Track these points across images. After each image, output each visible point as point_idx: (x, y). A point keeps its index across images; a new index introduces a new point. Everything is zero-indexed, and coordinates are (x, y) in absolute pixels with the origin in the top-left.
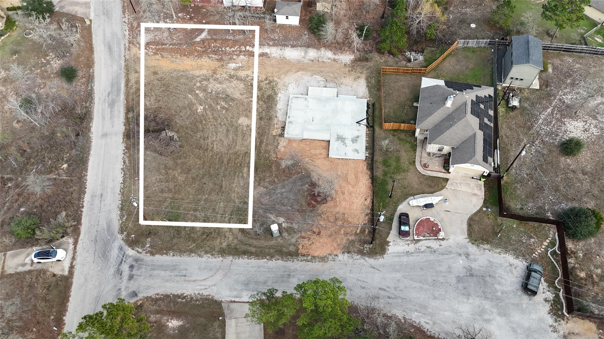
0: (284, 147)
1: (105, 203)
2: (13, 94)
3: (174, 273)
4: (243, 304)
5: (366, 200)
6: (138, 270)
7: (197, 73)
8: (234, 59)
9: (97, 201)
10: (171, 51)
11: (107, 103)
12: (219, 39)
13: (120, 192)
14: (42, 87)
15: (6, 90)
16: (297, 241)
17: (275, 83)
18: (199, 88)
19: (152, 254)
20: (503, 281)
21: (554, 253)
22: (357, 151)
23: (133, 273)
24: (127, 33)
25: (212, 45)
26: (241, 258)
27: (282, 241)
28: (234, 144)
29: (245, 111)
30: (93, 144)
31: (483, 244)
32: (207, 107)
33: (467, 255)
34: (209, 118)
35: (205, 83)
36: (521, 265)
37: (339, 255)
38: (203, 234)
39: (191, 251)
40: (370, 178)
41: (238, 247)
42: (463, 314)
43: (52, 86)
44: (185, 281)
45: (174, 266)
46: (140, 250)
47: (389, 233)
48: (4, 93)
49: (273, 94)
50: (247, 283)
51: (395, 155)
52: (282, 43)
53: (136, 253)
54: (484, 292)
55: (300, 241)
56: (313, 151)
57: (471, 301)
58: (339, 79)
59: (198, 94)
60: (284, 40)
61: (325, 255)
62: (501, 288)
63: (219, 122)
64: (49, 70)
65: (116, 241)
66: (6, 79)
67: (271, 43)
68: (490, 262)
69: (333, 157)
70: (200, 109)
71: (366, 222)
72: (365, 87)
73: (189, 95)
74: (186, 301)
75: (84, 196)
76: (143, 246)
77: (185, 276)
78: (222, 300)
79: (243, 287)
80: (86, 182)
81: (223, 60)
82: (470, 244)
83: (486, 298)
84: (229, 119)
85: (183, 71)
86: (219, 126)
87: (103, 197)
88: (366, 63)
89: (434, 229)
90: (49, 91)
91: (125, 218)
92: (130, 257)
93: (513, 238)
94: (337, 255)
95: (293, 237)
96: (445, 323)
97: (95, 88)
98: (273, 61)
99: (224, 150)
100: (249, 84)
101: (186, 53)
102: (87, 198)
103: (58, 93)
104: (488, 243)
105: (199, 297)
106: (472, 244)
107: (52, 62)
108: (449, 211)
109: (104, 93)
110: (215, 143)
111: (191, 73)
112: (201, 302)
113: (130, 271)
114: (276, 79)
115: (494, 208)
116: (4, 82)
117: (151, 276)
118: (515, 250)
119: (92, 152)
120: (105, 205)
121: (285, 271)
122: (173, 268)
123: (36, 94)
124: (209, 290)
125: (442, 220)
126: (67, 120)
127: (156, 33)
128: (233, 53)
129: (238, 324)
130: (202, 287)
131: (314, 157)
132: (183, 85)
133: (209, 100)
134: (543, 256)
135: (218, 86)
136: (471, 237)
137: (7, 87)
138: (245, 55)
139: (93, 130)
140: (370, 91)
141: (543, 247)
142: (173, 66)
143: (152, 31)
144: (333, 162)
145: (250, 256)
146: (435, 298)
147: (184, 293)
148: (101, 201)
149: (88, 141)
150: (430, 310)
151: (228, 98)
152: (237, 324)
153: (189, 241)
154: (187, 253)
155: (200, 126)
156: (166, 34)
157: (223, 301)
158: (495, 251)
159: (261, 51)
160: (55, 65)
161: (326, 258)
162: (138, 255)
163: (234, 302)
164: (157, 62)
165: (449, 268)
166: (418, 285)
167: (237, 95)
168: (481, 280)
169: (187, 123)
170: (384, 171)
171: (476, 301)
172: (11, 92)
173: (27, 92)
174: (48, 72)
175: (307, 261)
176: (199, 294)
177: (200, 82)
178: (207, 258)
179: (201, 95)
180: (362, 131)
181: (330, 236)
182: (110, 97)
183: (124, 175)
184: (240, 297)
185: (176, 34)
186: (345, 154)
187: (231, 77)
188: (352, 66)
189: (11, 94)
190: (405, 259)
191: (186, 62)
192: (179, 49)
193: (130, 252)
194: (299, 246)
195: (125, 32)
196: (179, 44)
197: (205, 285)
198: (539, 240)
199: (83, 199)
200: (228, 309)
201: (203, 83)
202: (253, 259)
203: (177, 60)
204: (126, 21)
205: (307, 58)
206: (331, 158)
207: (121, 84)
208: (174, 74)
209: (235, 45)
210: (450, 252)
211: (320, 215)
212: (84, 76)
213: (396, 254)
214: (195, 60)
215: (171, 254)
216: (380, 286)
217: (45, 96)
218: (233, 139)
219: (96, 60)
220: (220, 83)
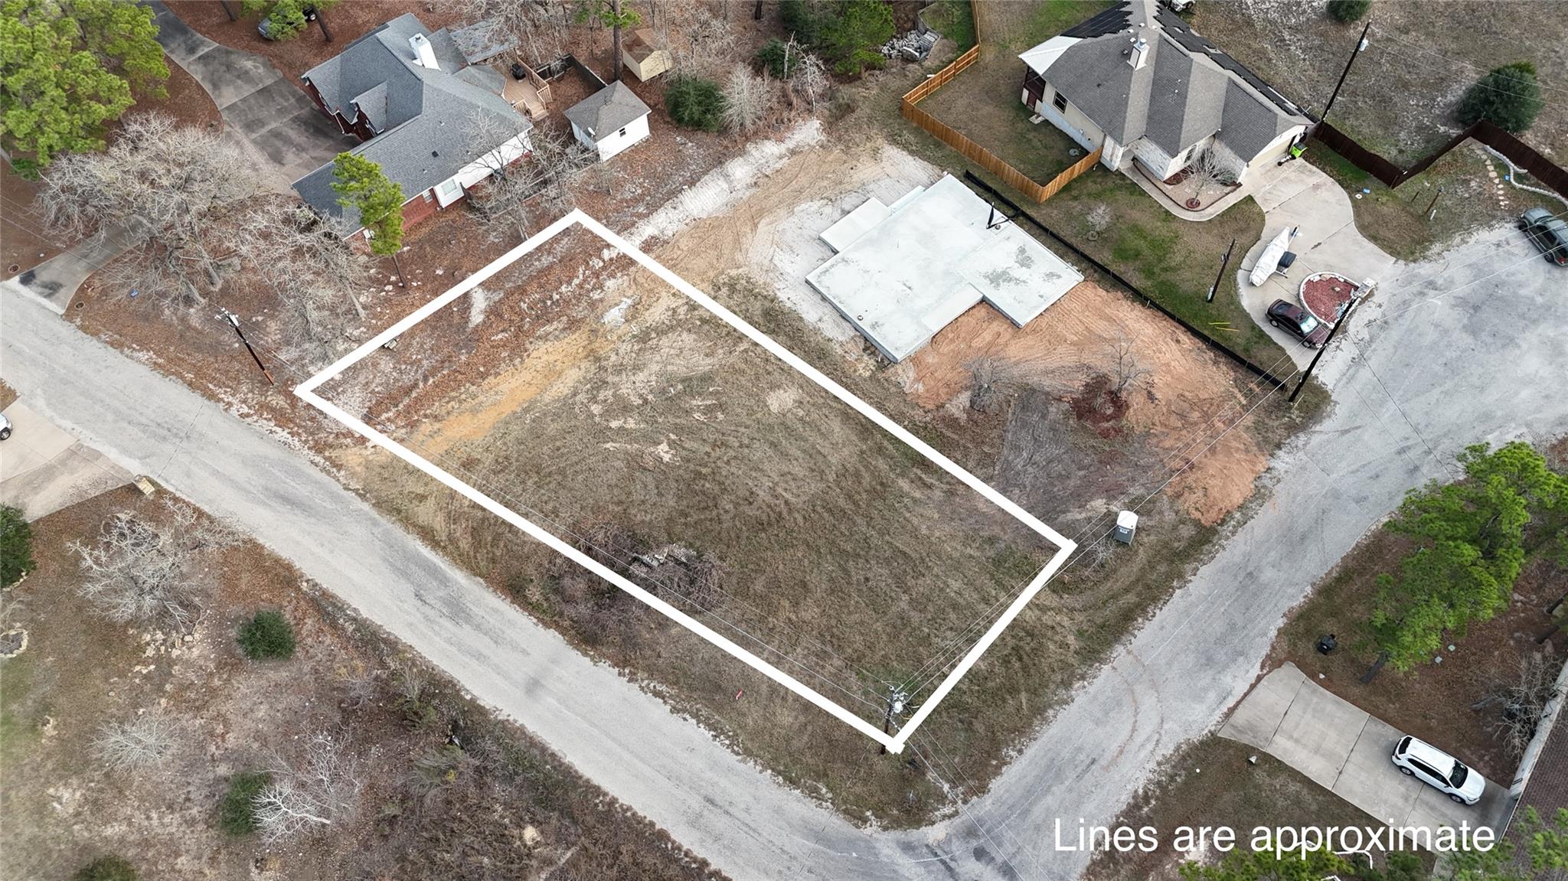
0: (917, 380)
1: (743, 806)
2: (160, 818)
3: (1067, 778)
4: (1248, 698)
5: (1178, 341)
6: (1000, 845)
7: (561, 388)
8: (601, 300)
9: (718, 822)
10: (442, 389)
11: (441, 620)
12: (528, 283)
13: (738, 754)
14: (220, 729)
15: (130, 824)
16: (1177, 513)
17: (744, 282)
18: (608, 414)
19: (982, 790)
20: (1520, 277)
21: (1519, 178)
22: (1051, 275)
23: (999, 860)
24: (283, 434)
25: (524, 306)
26: (1136, 632)
27: (1152, 538)
28: (820, 459)
29: (758, 379)
30: (532, 728)
31: (1427, 249)
32: (673, 436)
33: (1431, 285)
34: (708, 454)
35: (606, 394)
36: (1506, 231)
37: (1271, 465)
38: (1006, 661)
39: (1039, 711)
40: (1133, 301)
41: (1099, 621)
42: (1541, 372)
43: (246, 705)
44: (1106, 769)
45: (1048, 768)
46: (948, 810)
47: (1289, 358)
48: (132, 838)
49: (767, 304)
50: (1208, 660)
51: (1123, 227)
52: (662, 194)
53: (947, 822)
54: (1522, 316)
55: (1180, 505)
56: (977, 343)
57: (1524, 346)
58: (848, 179)
59: (621, 428)
60: (658, 186)
61: (1252, 486)
62: (1531, 289)
63: (737, 444)
64: (191, 676)
65: (877, 845)
66: (97, 800)
67: (641, 209)
68: (1470, 265)
69: (1028, 320)
70: (664, 451)
71: (1232, 374)
72: (910, 157)
73: (608, 446)
74: (1157, 799)
75: (673, 842)
76: (942, 799)
77: (1093, 762)
78: (1210, 731)
79: (1211, 672)
80: (634, 814)
81: (582, 320)
82: (1412, 265)
83: (1535, 322)
84: (749, 423)
85: (526, 410)
86: (746, 451)
87: (718, 800)
88: (854, 115)
89: (1338, 289)
90: (249, 724)
91: (824, 790)
92: (948, 840)
93: (1449, 203)
94: (1269, 469)
95: (1161, 513)
96: (1539, 410)
97: (365, 614)
98: (684, 244)
99: (814, 487)
100: (698, 323)
101: (482, 369)
102: (684, 837)
103: (280, 707)
104: (1431, 243)
105: (1167, 768)
106: (1415, 261)
107: (175, 653)
108: (1319, 244)
109: (406, 606)
110: (780, 490)
111: (547, 398)
112: (1183, 773)
113: (988, 864)
114: (733, 272)
115: (1367, 182)
116: (99, 810)
117: (1037, 828)
118: (1473, 219)
119: (555, 745)
120: (747, 810)
121: (1235, 576)
122: (1053, 771)
123: (225, 758)
124: (1165, 739)
125: (1329, 267)
126: (383, 746)
127: (362, 379)
128: (583, 292)
129: (1295, 735)
130: (1150, 747)
131: (993, 350)
132: (567, 436)
133: (660, 420)
134: (1512, 193)
135: (641, 376)
136: (1399, 253)
137: (121, 816)
138: (612, 276)
139: (487, 701)
140: (928, 159)
141: (1497, 181)
142: (488, 418)
143: (344, 382)
144: (1038, 329)
145: (1144, 611)
146: (1482, 389)
147: (1136, 791)
148: (727, 812)
149: (508, 733)
150: (1499, 413)
151: (694, 384)
152: (1291, 737)
153: (1004, 700)
154: (1036, 722)
155: (707, 485)
156: (386, 365)
157: (1213, 729)
158: (1454, 244)
159: (638, 240)
160: (196, 652)
161: (1262, 490)
162: (957, 821)
163: (1232, 710)
164: (439, 439)
165: (1437, 326)
166: (1436, 393)
167: (704, 364)
168: (1496, 302)
169: (672, 503)
170: (1140, 270)
171: (1530, 338)
172: (148, 818)
173: (196, 779)
174: (192, 683)
175: (1242, 524)
176: (1159, 764)
177: (594, 399)
178: (1081, 692)
179: (631, 424)
180: (1014, 235)
181: (1213, 450)
182: (433, 602)
183: (696, 716)
184: (1229, 693)
185: (410, 345)
186: (1041, 296)
187: (643, 338)
188: (839, 139)
189: (155, 822)
190: (1364, 374)
191: (504, 387)
192: (456, 371)
193: (935, 833)
194: (1192, 516)
195: (277, 437)
196: (443, 362)
197: (1148, 739)
198: (1480, 178)
199: (679, 848)
200: (1240, 732)
201: (601, 397)
202: (1157, 611)
203: (482, 398)
204: (245, 410)
205: (739, 187)
206: (1027, 325)
207: (419, 554)
208: (516, 430)
209: (575, 270)
210: (1406, 304)
211: (1148, 434)
212: (299, 614)
213: (1344, 380)
214: (519, 367)
215: (1013, 753)
216: (1394, 448)
217: (256, 745)
218: (804, 451)
219: (285, 553)
220: (637, 368)
